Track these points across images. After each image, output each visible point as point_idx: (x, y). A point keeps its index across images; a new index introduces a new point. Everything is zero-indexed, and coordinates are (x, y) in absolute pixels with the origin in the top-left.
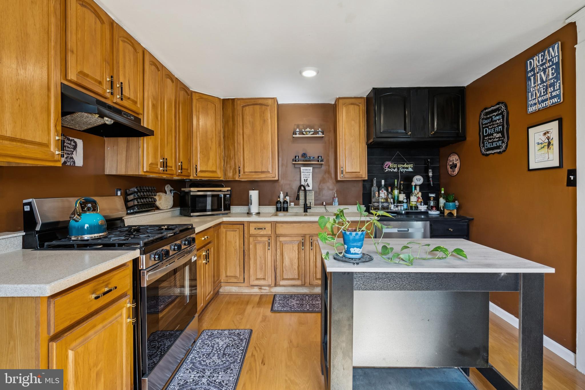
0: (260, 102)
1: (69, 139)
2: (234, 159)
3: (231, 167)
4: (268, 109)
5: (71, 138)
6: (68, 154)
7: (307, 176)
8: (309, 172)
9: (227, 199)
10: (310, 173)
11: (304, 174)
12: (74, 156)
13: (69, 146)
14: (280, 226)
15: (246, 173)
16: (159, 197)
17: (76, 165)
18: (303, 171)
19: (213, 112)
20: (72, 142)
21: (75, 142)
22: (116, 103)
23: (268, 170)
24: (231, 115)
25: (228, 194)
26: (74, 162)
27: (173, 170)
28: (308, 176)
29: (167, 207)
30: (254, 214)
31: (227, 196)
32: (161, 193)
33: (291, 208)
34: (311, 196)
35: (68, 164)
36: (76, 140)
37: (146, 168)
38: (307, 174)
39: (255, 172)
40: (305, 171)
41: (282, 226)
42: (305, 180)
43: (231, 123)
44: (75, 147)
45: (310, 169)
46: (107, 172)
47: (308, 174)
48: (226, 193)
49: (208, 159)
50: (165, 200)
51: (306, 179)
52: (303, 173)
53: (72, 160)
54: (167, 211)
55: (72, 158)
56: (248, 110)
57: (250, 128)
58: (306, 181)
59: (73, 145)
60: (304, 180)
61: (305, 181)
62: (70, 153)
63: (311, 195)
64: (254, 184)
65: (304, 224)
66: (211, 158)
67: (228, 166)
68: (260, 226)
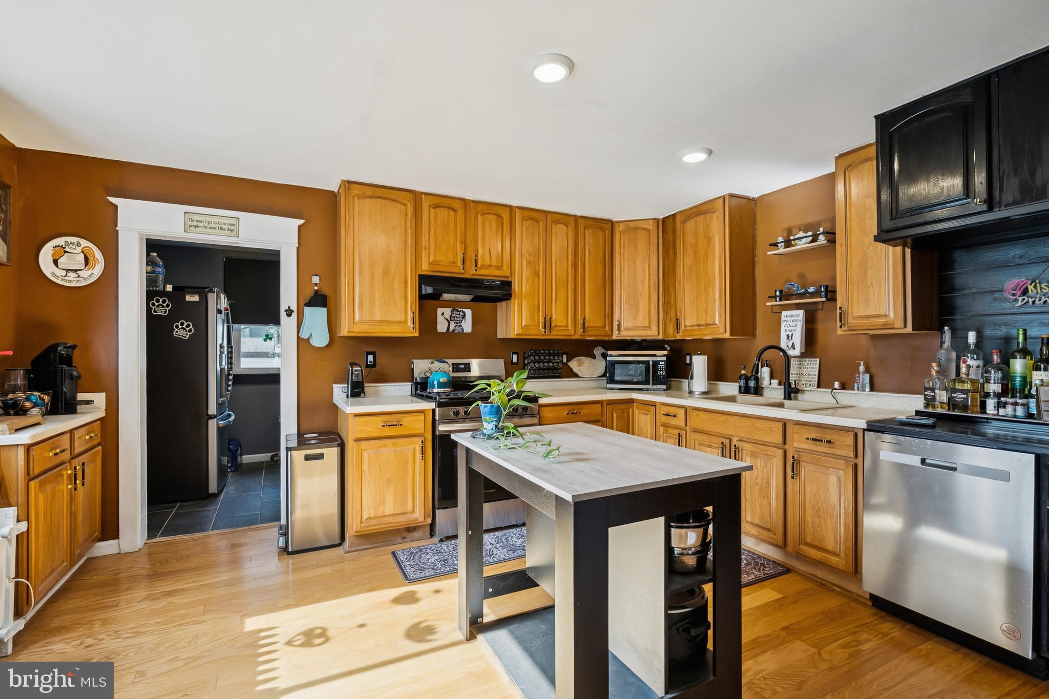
0: (705, 208)
1: (458, 311)
2: (675, 307)
3: (671, 318)
4: (715, 218)
5: (460, 310)
6: (457, 323)
7: (792, 328)
8: (796, 321)
9: (660, 368)
10: (797, 323)
11: (788, 324)
12: (463, 324)
13: (458, 316)
14: (695, 414)
15: (688, 328)
16: (579, 362)
17: (464, 332)
18: (786, 319)
19: (645, 242)
20: (461, 313)
21: (464, 312)
22: (473, 275)
23: (714, 321)
24: (672, 240)
25: (662, 361)
26: (463, 330)
27: (569, 330)
28: (794, 328)
29: (592, 375)
30: (696, 393)
31: (661, 363)
32: (583, 357)
33: (769, 389)
34: (812, 368)
35: (457, 331)
36: (464, 310)
37: (517, 330)
38: (792, 324)
39: (698, 325)
40: (788, 319)
41: (697, 415)
42: (788, 336)
43: (671, 252)
44: (464, 317)
45: (797, 314)
46: (499, 336)
47: (794, 323)
48: (659, 359)
49: (637, 311)
50: (589, 366)
51: (790, 334)
52: (785, 323)
53: (460, 328)
54: (595, 379)
55: (461, 326)
56: (690, 226)
57: (691, 255)
58: (790, 338)
59: (462, 315)
60: (786, 337)
61: (788, 338)
62: (458, 322)
63: (812, 366)
64: (699, 346)
65: (728, 416)
66: (641, 307)
67: (669, 317)
68: (672, 411)
